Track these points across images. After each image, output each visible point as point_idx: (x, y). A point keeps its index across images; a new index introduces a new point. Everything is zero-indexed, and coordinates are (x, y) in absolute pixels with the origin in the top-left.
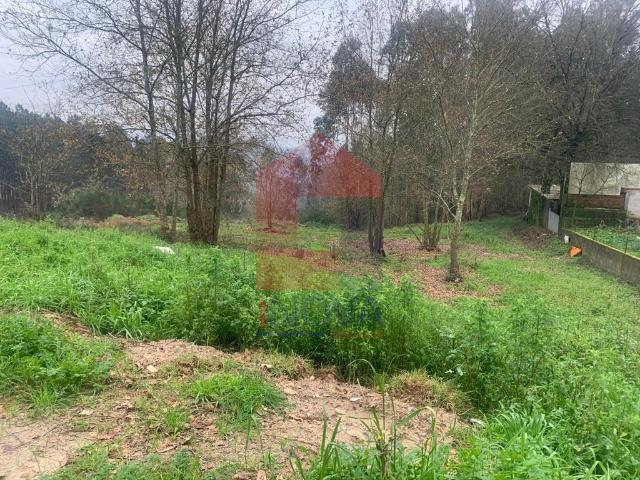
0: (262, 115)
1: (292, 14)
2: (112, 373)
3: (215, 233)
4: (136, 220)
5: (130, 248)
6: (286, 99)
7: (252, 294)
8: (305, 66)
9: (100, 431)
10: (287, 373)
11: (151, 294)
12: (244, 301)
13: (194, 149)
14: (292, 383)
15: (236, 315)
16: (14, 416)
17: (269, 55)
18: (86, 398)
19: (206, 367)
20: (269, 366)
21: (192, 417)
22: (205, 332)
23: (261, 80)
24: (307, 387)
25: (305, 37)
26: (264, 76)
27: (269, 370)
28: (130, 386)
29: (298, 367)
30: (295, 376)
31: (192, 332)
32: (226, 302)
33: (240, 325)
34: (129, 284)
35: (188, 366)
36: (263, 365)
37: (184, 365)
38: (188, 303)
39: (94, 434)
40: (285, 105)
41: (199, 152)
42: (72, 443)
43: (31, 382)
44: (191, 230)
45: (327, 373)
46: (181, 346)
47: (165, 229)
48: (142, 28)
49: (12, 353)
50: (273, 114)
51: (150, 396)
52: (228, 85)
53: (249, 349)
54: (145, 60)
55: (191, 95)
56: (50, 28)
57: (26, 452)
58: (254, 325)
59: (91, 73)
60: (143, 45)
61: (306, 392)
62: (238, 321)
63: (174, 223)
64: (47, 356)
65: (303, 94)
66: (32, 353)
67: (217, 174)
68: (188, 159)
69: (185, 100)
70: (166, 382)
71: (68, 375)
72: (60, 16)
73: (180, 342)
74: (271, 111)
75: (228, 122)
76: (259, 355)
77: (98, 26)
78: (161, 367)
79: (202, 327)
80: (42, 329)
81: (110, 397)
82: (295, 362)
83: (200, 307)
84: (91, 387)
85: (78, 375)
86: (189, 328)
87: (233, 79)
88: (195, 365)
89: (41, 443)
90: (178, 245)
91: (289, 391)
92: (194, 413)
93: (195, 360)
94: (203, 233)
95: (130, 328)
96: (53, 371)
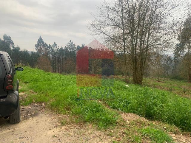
0: (159, 45)
1: (170, 12)
2: (117, 121)
3: (141, 81)
4: (117, 76)
5: (118, 85)
6: (167, 39)
7: (158, 103)
8: (175, 28)
9: (116, 137)
10: (172, 131)
11: (125, 99)
12: (155, 104)
13: (136, 56)
14: (174, 135)
15: (152, 109)
16: (94, 128)
17: (162, 26)
18: (111, 127)
19: (144, 124)
20: (165, 128)
21: (142, 139)
22: (142, 113)
23: (158, 34)
24: (180, 138)
25: (175, 18)
26: (159, 33)
27: (165, 129)
28: (123, 126)
29: (176, 130)
30: (175, 133)
31: (138, 112)
32: (149, 104)
33: (154, 112)
34: (119, 95)
35: (139, 123)
36: (163, 127)
37: (137, 122)
38: (137, 103)
39: (114, 138)
40: (167, 41)
41: (137, 57)
42: (109, 139)
43: (98, 120)
44: (134, 80)
45: (187, 134)
46: (135, 116)
47: (126, 80)
48: (123, 23)
49: (93, 111)
50: (162, 44)
51: (129, 130)
52: (147, 36)
53: (157, 121)
54: (123, 32)
55: (136, 41)
56: (100, 27)
57: (98, 139)
58: (159, 113)
59: (109, 37)
60: (123, 28)
61: (180, 139)
62: (153, 111)
63: (129, 78)
64: (101, 113)
65: (174, 37)
66: (97, 112)
67: (142, 63)
68: (134, 59)
69: (134, 42)
70: (132, 126)
71: (107, 119)
72: (103, 23)
73: (135, 115)
74: (161, 43)
75: (147, 47)
76: (161, 123)
77: (112, 25)
78: (131, 121)
79: (141, 111)
80: (99, 105)
81: (117, 128)
82: (175, 128)
83: (140, 105)
84: (112, 124)
85: (109, 120)
86: (137, 111)
87: (149, 35)
88: (140, 122)
89: (101, 137)
90: (131, 84)
91: (174, 138)
92: (143, 138)
93: (141, 121)
94: (138, 81)
95: (120, 108)
96: (103, 118)
